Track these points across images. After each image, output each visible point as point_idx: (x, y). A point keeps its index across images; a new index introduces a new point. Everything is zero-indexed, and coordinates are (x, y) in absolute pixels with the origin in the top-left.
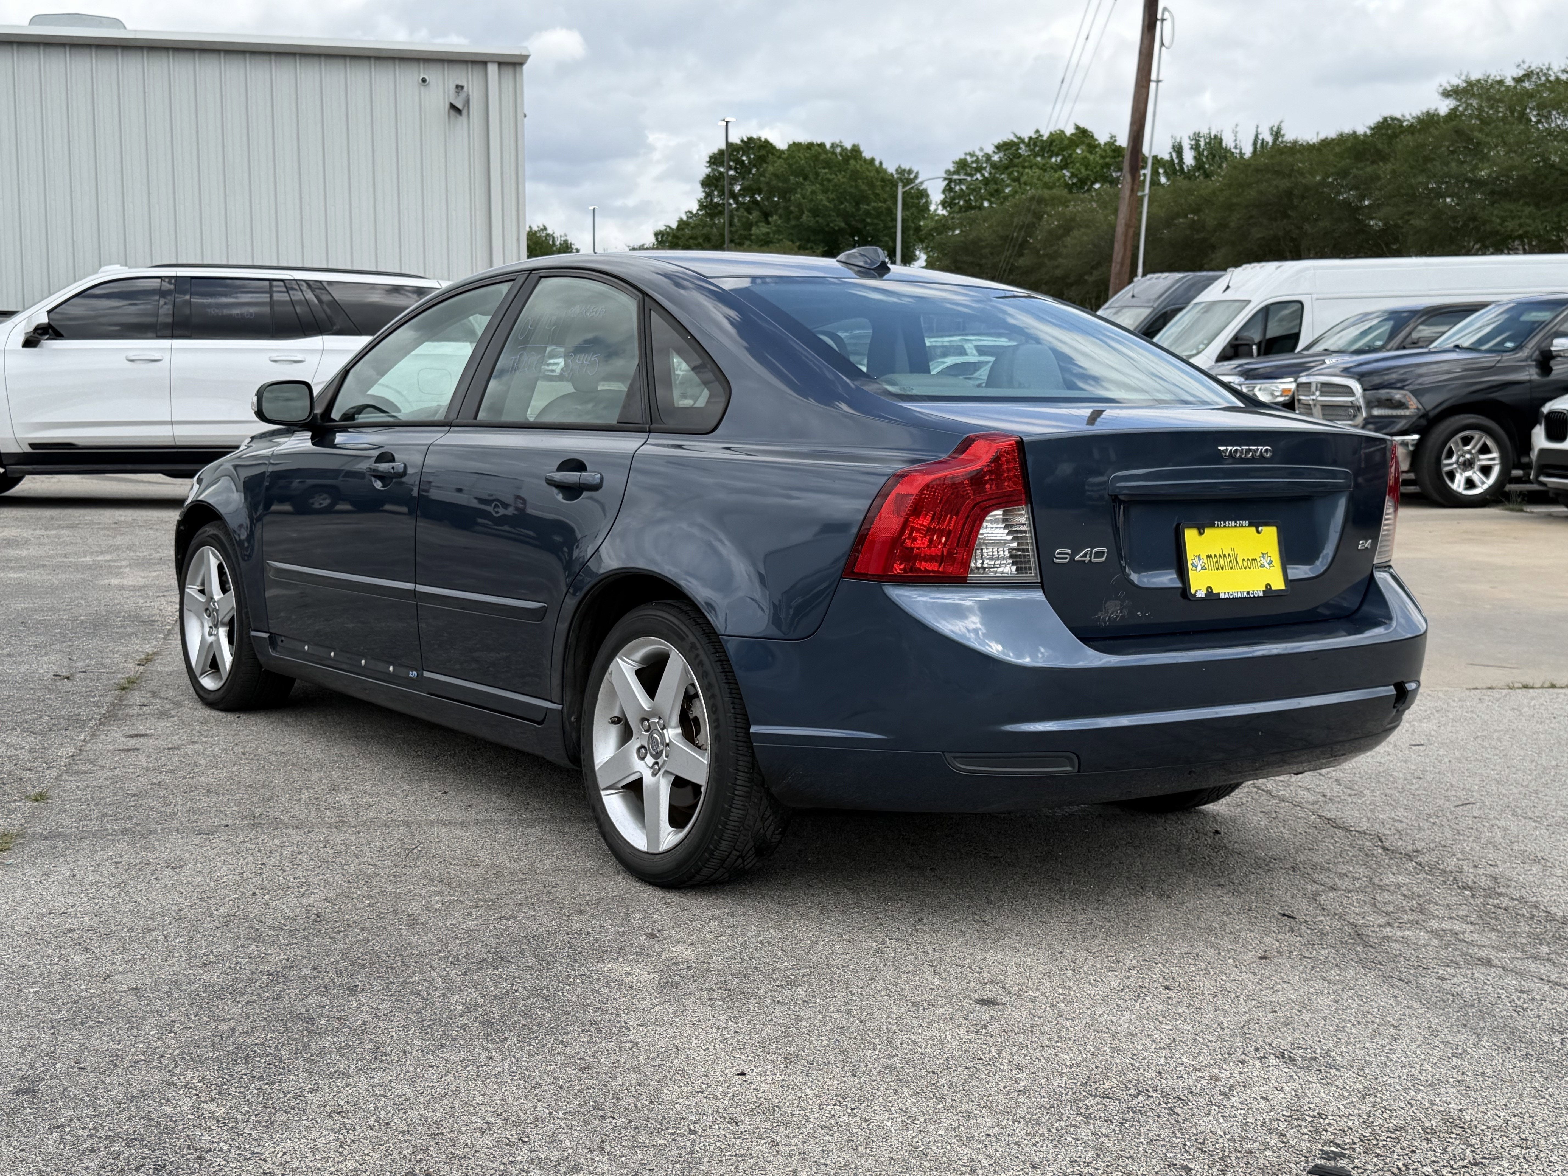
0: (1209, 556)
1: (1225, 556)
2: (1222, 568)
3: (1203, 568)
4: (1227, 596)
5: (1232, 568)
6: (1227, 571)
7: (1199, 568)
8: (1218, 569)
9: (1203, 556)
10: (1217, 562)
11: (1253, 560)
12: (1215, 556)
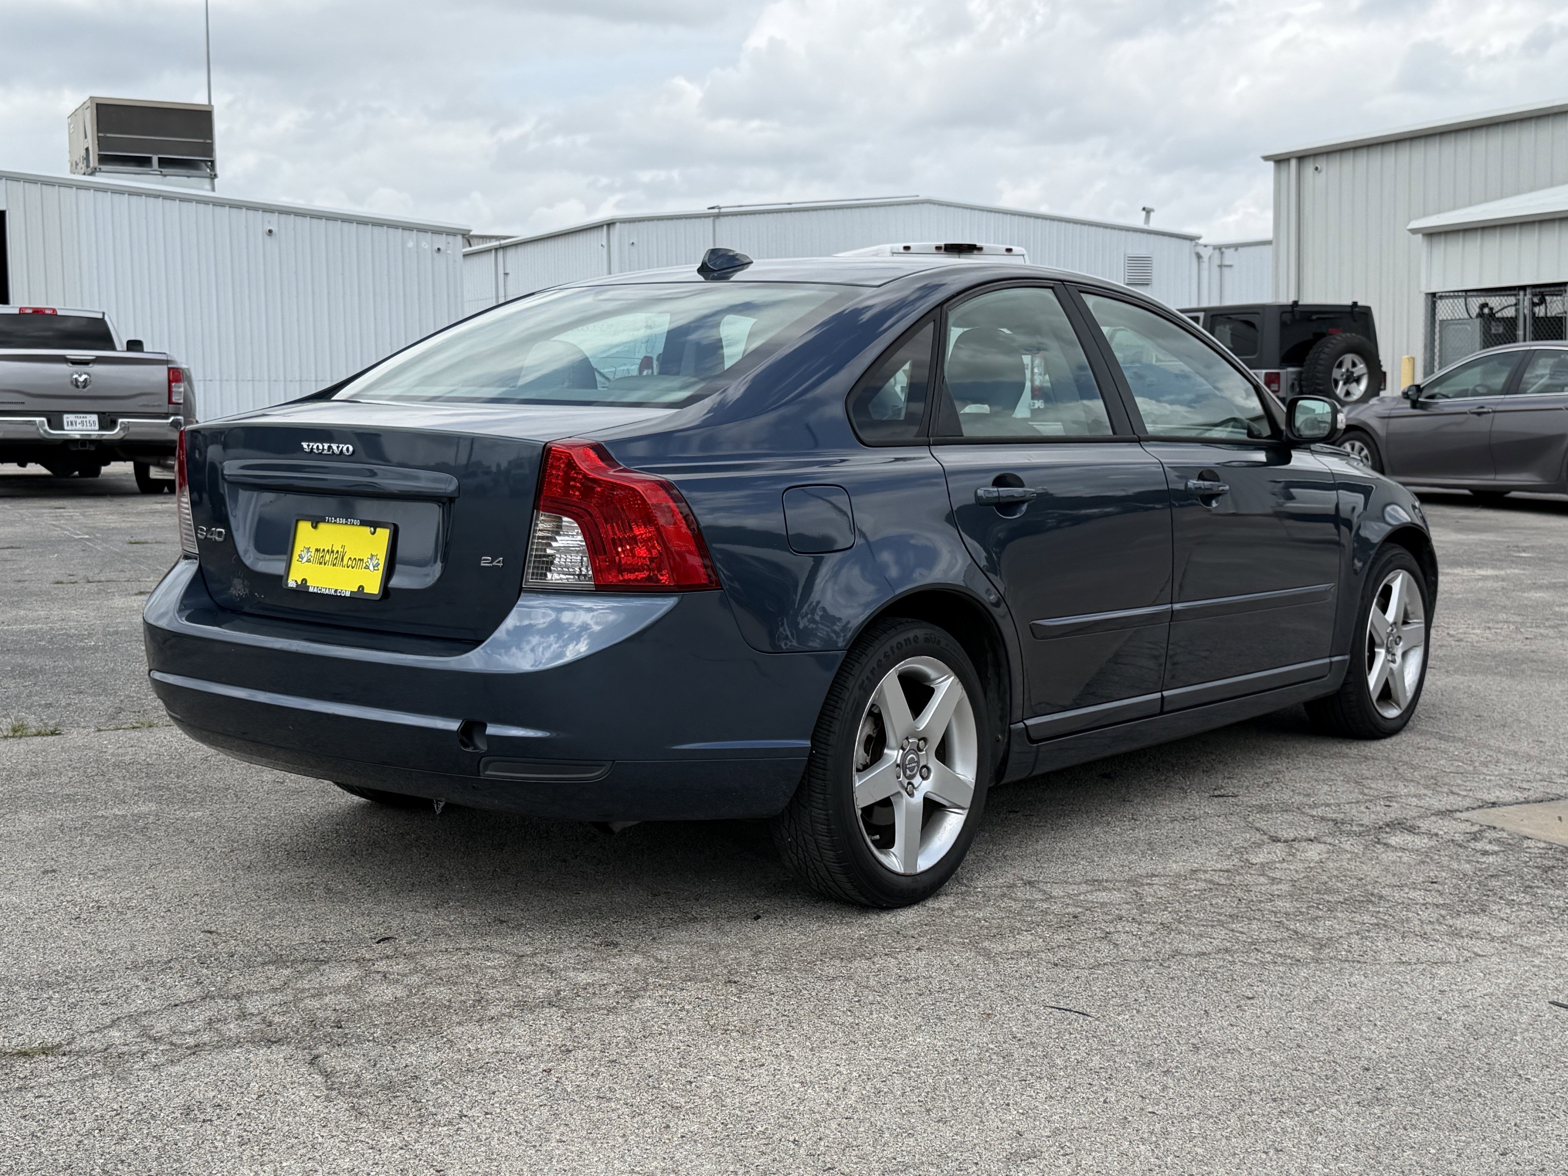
0: (317, 550)
1: (333, 552)
2: (325, 564)
3: (309, 561)
4: (315, 590)
5: (334, 565)
6: (329, 567)
7: (305, 560)
8: (321, 563)
9: (313, 550)
10: (322, 556)
11: (359, 560)
12: (324, 550)
